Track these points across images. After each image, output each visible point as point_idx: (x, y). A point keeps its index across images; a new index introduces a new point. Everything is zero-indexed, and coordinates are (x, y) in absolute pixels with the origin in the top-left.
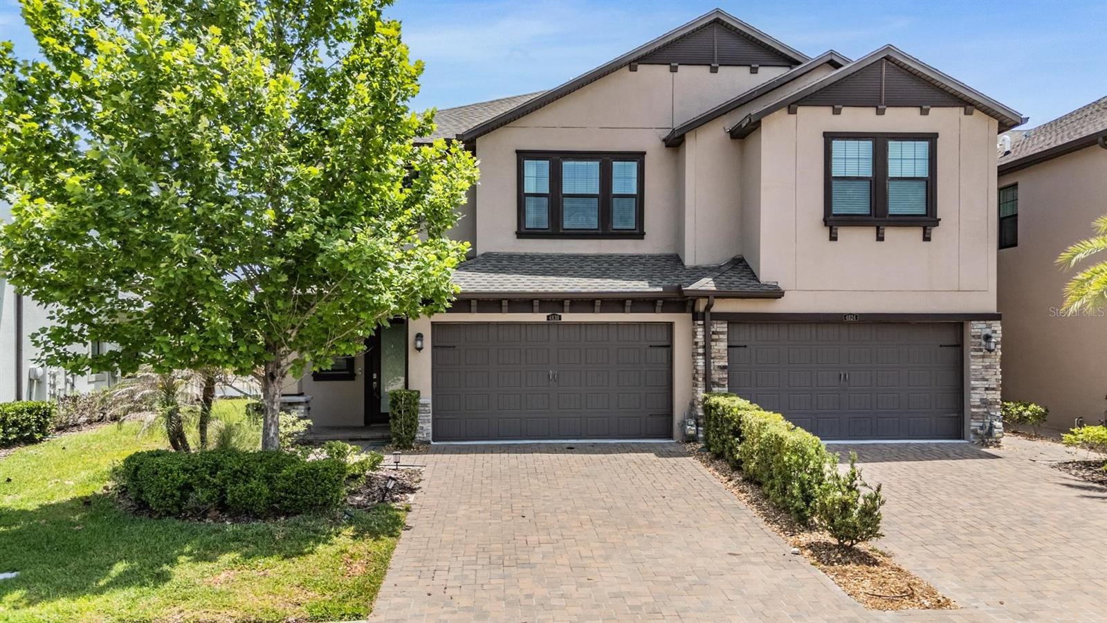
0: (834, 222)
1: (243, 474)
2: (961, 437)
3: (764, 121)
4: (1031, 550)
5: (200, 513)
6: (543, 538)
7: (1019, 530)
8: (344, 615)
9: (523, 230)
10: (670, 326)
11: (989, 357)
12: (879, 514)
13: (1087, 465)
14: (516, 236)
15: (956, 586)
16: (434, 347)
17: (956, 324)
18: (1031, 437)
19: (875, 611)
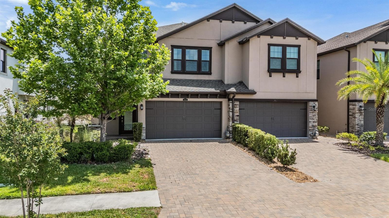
0: (271, 71)
1: (100, 149)
2: (306, 136)
3: (250, 39)
4: (334, 167)
5: (85, 162)
6: (197, 167)
7: (330, 162)
8: (150, 189)
9: (173, 71)
10: (221, 103)
11: (315, 112)
12: (295, 157)
13: (343, 144)
14: (171, 73)
15: (317, 176)
16: (146, 109)
17: (305, 102)
18: (325, 136)
19: (299, 183)
